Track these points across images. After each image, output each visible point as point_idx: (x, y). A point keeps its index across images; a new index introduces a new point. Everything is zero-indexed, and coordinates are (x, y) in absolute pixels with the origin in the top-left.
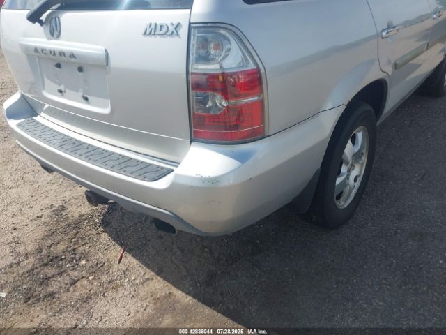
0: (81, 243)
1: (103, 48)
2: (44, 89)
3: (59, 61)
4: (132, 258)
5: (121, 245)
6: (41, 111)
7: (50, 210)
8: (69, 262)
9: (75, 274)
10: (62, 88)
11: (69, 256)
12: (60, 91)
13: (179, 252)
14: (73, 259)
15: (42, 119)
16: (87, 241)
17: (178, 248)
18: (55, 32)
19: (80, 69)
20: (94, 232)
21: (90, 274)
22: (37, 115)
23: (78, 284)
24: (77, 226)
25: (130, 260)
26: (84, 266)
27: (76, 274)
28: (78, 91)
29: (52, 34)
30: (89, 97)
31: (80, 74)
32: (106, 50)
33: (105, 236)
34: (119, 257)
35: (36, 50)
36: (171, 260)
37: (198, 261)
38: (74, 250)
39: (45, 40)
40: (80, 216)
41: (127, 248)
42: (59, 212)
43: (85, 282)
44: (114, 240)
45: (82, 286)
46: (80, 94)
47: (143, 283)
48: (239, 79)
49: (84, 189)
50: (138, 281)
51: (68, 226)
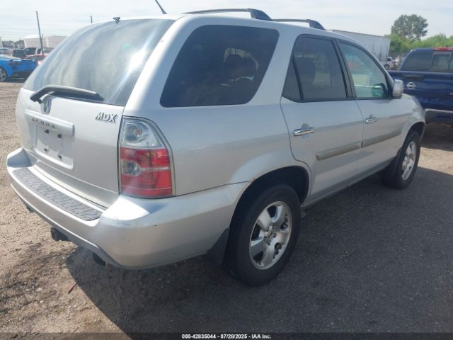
0: (44, 273)
1: (72, 124)
2: (36, 147)
3: (48, 129)
4: (81, 290)
5: (76, 279)
6: (35, 163)
7: (28, 245)
8: (29, 288)
9: (30, 297)
10: (47, 148)
11: (30, 283)
12: (46, 150)
13: (120, 291)
14: (32, 285)
15: (34, 169)
16: (49, 273)
17: (121, 288)
18: (46, 110)
19: (60, 136)
20: (58, 267)
21: (42, 299)
22: (30, 165)
23: (30, 305)
24: (45, 260)
25: (79, 292)
26: (40, 292)
27: (32, 297)
28: (56, 151)
29: (45, 111)
30: (62, 157)
31: (59, 139)
32: (73, 126)
33: (66, 271)
34: (70, 288)
35: (33, 119)
36: (112, 296)
37: (134, 299)
38: (36, 278)
39: (40, 114)
40: (51, 253)
41: (80, 283)
42: (34, 248)
43: (36, 304)
44: (72, 275)
45: (32, 307)
46: (57, 153)
47: (81, 311)
48: (157, 155)
49: (51, 226)
50: (79, 308)
51: (39, 259)
